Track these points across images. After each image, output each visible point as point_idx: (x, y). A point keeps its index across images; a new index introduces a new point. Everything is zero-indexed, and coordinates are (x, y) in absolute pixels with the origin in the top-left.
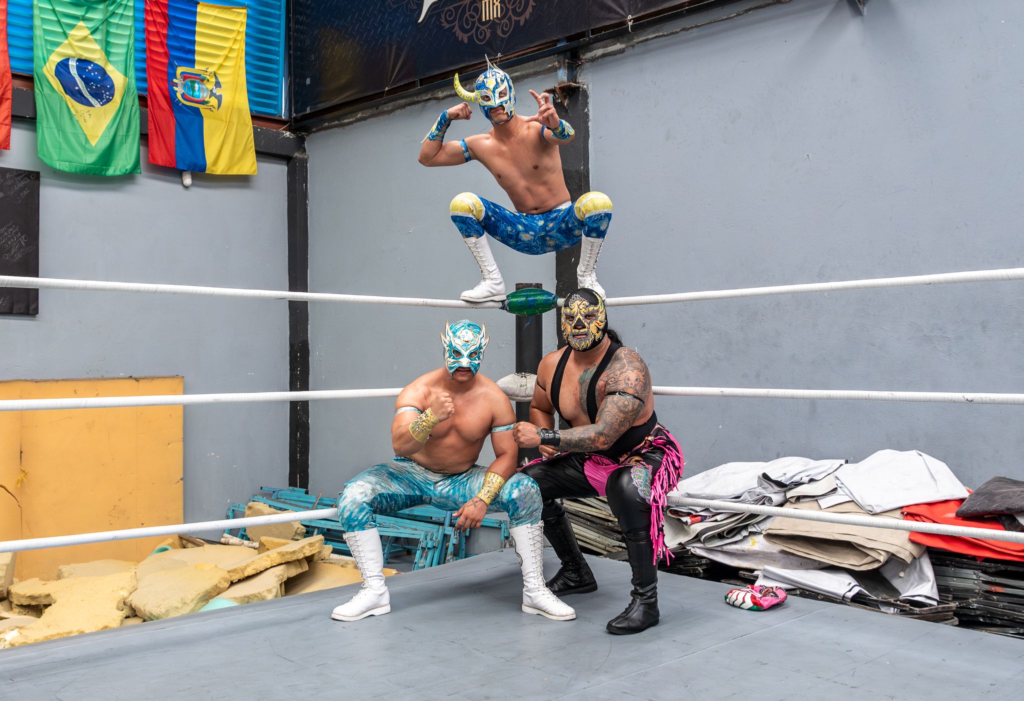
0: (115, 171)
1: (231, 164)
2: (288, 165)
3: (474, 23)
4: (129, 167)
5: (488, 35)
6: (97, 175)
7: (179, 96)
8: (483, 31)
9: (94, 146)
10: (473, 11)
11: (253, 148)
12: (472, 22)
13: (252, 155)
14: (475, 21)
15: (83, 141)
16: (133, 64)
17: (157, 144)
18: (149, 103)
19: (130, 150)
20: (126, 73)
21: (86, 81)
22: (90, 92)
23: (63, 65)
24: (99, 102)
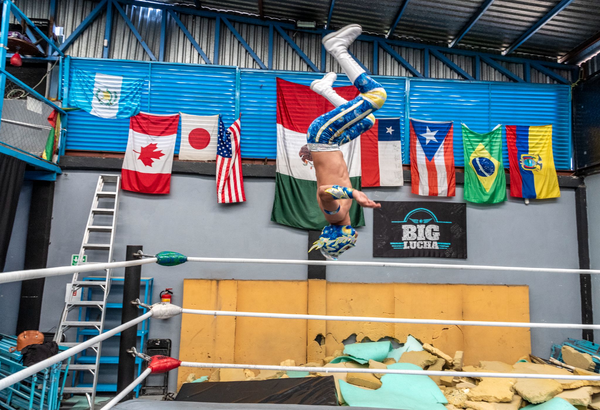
0: (497, 201)
1: (548, 193)
2: (575, 191)
4: (502, 199)
6: (489, 203)
7: (523, 166)
9: (488, 192)
11: (558, 186)
13: (557, 188)
15: (484, 191)
16: (501, 156)
17: (514, 189)
18: (511, 172)
19: (502, 192)
20: (499, 160)
21: (483, 166)
22: (485, 171)
23: (474, 161)
24: (489, 174)
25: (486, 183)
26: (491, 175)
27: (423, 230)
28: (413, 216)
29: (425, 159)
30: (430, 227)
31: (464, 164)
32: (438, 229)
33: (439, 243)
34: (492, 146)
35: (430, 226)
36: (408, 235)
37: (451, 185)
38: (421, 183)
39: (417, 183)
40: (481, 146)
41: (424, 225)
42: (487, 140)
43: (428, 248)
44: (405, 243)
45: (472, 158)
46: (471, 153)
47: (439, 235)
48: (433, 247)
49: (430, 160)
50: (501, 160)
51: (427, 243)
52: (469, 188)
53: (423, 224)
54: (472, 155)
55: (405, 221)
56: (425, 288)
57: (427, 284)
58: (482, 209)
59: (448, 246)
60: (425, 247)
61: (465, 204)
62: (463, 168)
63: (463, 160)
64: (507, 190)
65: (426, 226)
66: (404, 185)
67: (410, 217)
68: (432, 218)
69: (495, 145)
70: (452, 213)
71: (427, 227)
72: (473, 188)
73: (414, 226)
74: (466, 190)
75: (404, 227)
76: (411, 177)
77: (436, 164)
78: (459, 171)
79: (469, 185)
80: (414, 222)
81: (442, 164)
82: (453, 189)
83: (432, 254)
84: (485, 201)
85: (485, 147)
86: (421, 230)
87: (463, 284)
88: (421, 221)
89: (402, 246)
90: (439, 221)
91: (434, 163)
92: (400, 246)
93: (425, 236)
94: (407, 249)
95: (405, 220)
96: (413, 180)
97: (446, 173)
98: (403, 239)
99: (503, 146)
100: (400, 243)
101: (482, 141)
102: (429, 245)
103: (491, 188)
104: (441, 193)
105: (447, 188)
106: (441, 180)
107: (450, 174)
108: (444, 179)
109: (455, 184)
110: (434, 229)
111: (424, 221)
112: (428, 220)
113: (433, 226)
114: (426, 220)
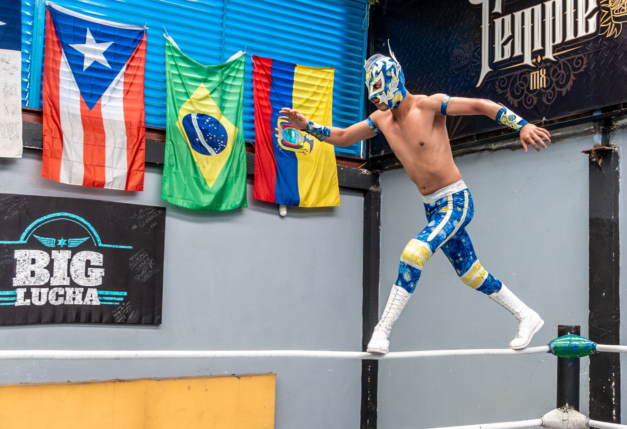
0: (227, 206)
1: (319, 197)
2: (364, 196)
3: (523, 91)
4: (238, 202)
5: (535, 102)
6: (213, 210)
7: (279, 142)
8: (531, 98)
9: (211, 188)
10: (523, 81)
12: (521, 90)
13: (336, 190)
14: (524, 90)
15: (203, 184)
16: (241, 117)
17: (260, 183)
18: (256, 149)
19: (239, 189)
20: (236, 126)
21: (205, 132)
22: (207, 142)
23: (187, 120)
24: (215, 151)
25: (208, 167)
26: (217, 153)
27: (67, 263)
28: (43, 231)
29: (79, 103)
30: (83, 255)
31: (165, 125)
32: (102, 260)
33: (102, 292)
34: (224, 92)
35: (84, 253)
36: (30, 274)
37: (136, 166)
38: (66, 154)
39: (57, 155)
40: (202, 90)
41: (70, 252)
42: (216, 79)
43: (76, 303)
44: (20, 293)
45: (183, 114)
46: (183, 102)
47: (103, 274)
48: (87, 301)
49: (91, 105)
50: (241, 123)
51: (74, 293)
52: (173, 175)
53: (65, 248)
54: (184, 106)
55: (22, 241)
56: (64, 393)
57: (69, 383)
58: (198, 222)
59: (122, 299)
60: (69, 301)
61: (164, 209)
62: (163, 132)
63: (164, 116)
64: (248, 186)
65: (72, 255)
66: (23, 157)
67: (36, 233)
68: (89, 235)
69: (229, 92)
70: (134, 227)
71: (75, 257)
72: (182, 175)
73: (45, 253)
74: (167, 180)
75: (18, 254)
76: (42, 140)
77: (104, 116)
78: (153, 137)
79: (174, 169)
80: (44, 243)
81: (116, 118)
82: (139, 174)
83: (83, 317)
84: (204, 205)
85: (211, 93)
86: (62, 261)
87: (150, 379)
88: (62, 242)
89: (12, 299)
90: (103, 243)
91: (100, 113)
92: (6, 299)
93: (69, 275)
94: (25, 306)
95: (22, 237)
96: (46, 147)
97: (125, 138)
98: (15, 283)
99: (244, 97)
100: (7, 293)
101: (205, 81)
102: (79, 297)
103: (217, 180)
104: (113, 182)
105: (126, 171)
106: (113, 153)
107: (134, 143)
108: (121, 152)
109: (144, 165)
110: (92, 261)
111: (69, 241)
112: (79, 239)
113: (89, 253)
114: (73, 239)
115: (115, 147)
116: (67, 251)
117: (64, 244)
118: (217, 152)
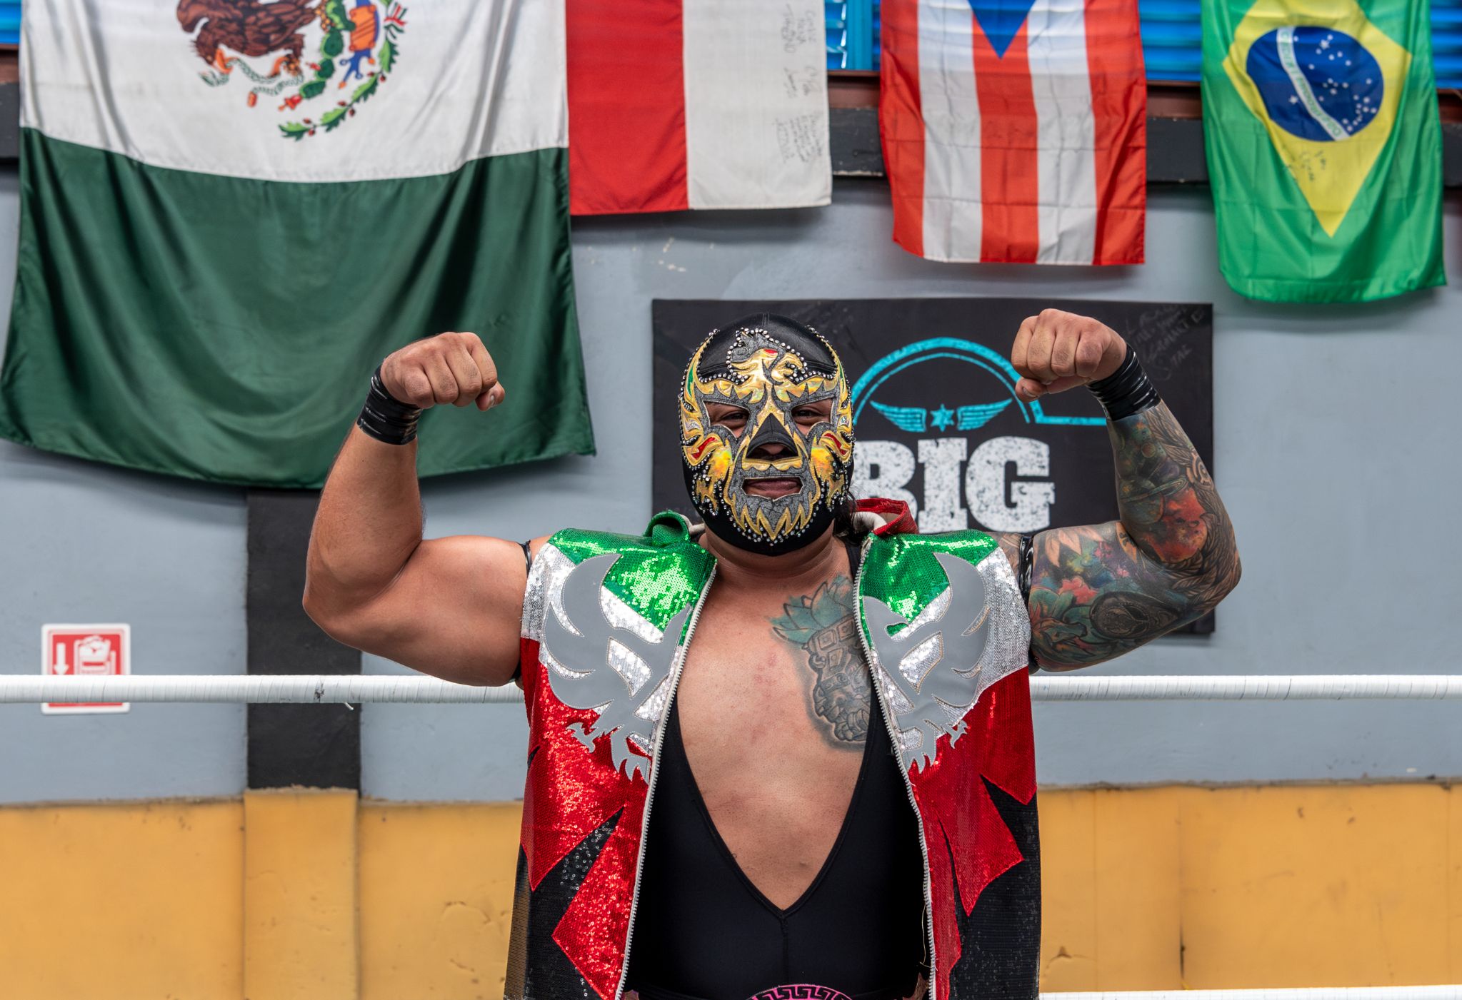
0: (1383, 288)
4: (1416, 274)
6: (1340, 300)
9: (1331, 236)
15: (1309, 227)
16: (1421, 18)
20: (1405, 45)
22: (1322, 106)
24: (1345, 127)
26: (1351, 133)
28: (896, 390)
29: (970, 41)
30: (996, 451)
31: (1199, 70)
32: (1046, 461)
37: (1120, 197)
38: (934, 182)
39: (914, 187)
41: (963, 442)
47: (1052, 499)
49: (1000, 43)
50: (1421, 40)
61: (1207, 311)
62: (1192, 92)
63: (1197, 47)
64: (1449, 222)
68: (1009, 395)
71: (977, 455)
73: (902, 449)
76: (881, 151)
77: (1034, 70)
78: (1167, 108)
80: (900, 423)
81: (1069, 70)
82: (1132, 217)
86: (945, 468)
88: (941, 418)
90: (1047, 413)
91: (1024, 62)
93: (964, 504)
97: (1090, 121)
103: (1350, 211)
104: (1059, 245)
105: (1091, 212)
106: (1058, 165)
107: (1114, 131)
108: (1080, 161)
109: (1143, 190)
110: (1020, 463)
111: (959, 415)
112: (983, 407)
113: (1012, 443)
114: (970, 408)
115: (1062, 149)
116: (957, 441)
117: (946, 422)
118: (1350, 128)
